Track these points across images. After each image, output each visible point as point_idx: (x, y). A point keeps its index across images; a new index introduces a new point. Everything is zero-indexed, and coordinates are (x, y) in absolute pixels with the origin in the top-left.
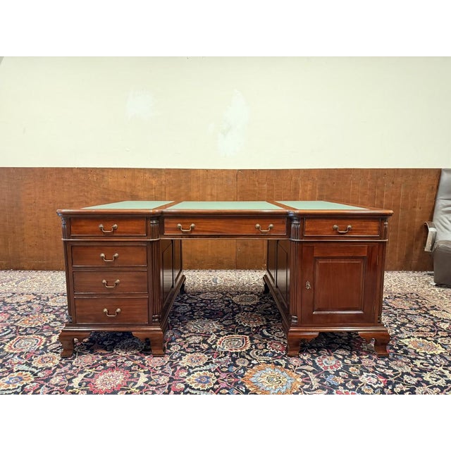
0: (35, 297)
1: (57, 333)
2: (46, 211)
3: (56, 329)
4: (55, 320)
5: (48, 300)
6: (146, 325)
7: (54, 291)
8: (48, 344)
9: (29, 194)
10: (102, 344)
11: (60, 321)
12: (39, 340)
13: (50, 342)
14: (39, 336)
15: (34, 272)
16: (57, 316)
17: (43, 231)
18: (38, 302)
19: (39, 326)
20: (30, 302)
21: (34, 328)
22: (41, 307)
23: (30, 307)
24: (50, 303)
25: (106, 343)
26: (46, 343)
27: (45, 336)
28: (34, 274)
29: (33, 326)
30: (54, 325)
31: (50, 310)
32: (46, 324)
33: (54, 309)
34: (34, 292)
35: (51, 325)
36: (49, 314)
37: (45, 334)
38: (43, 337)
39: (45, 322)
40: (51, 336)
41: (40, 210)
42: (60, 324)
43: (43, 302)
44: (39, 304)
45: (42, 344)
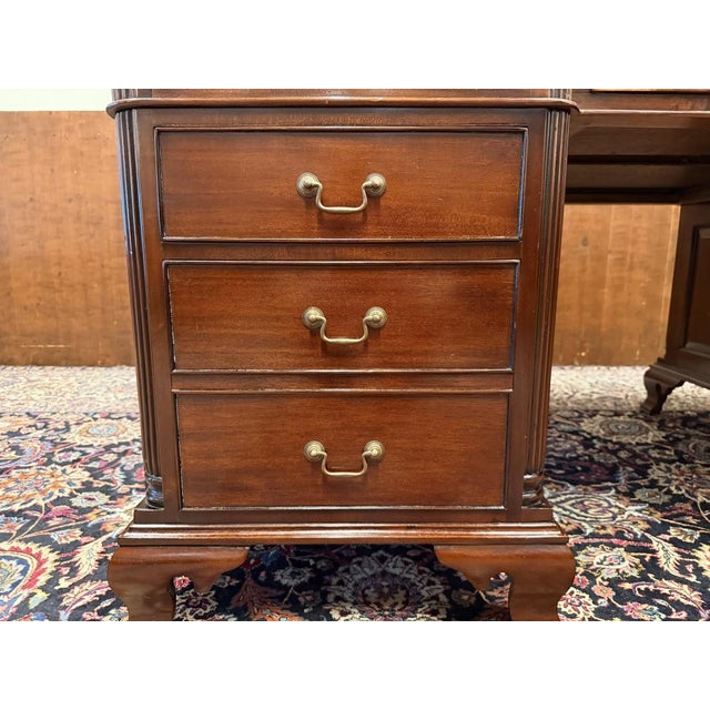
0: (32, 422)
1: (97, 535)
2: (60, 221)
3: (93, 519)
4: (87, 487)
5: (67, 428)
6: (495, 517)
7: (85, 408)
8: (63, 583)
9: (17, 180)
10: (271, 583)
11: (105, 490)
12: (33, 563)
13: (74, 570)
14: (34, 548)
15: (35, 368)
16: (96, 474)
17: (54, 270)
18: (40, 434)
19: (36, 508)
20: (17, 434)
21: (19, 513)
22: (48, 447)
23: (15, 448)
24: (74, 437)
25: (284, 577)
26: (56, 575)
27: (55, 547)
28: (36, 373)
29: (16, 507)
30: (85, 504)
31: (75, 456)
32: (59, 501)
33: (84, 454)
34: (32, 410)
35: (77, 502)
36: (69, 469)
37: (55, 536)
38: (45, 551)
39: (57, 493)
40: (77, 544)
41: (45, 219)
42: (104, 498)
43: (52, 435)
44: (42, 439)
45: (43, 579)
